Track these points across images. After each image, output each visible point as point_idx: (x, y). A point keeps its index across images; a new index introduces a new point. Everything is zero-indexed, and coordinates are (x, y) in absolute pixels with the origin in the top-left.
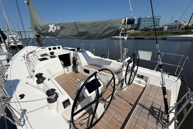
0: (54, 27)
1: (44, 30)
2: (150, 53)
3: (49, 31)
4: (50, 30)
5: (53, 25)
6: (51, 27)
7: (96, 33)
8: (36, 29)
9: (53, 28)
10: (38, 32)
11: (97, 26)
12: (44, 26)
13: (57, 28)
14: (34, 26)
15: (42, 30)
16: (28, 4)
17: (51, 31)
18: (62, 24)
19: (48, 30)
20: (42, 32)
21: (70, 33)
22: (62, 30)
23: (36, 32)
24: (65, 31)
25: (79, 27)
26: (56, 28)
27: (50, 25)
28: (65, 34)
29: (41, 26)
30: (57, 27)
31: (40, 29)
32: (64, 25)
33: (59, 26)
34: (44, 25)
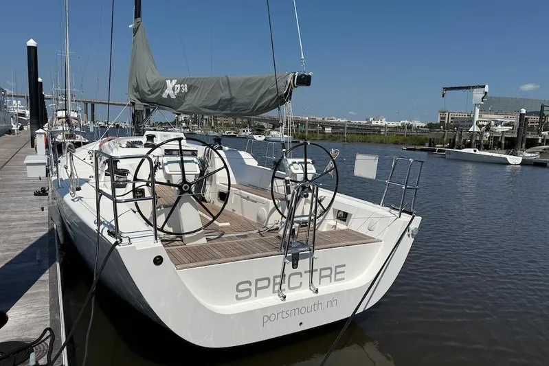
0: (176, 86)
1: (153, 93)
2: (374, 158)
3: (164, 96)
4: (167, 92)
5: (174, 82)
6: (170, 84)
7: (248, 101)
8: (137, 90)
9: (173, 89)
10: (139, 97)
11: (251, 87)
12: (155, 82)
13: (181, 88)
14: (134, 81)
15: (150, 93)
16: (135, 31)
17: (169, 95)
18: (193, 79)
19: (162, 92)
20: (149, 97)
21: (204, 101)
22: (190, 94)
23: (135, 96)
24: (196, 97)
25: (223, 88)
26: (179, 89)
27: (168, 82)
28: (195, 104)
29: (149, 81)
30: (182, 85)
31: (146, 90)
32: (196, 82)
33: (186, 85)
34: (157, 81)
